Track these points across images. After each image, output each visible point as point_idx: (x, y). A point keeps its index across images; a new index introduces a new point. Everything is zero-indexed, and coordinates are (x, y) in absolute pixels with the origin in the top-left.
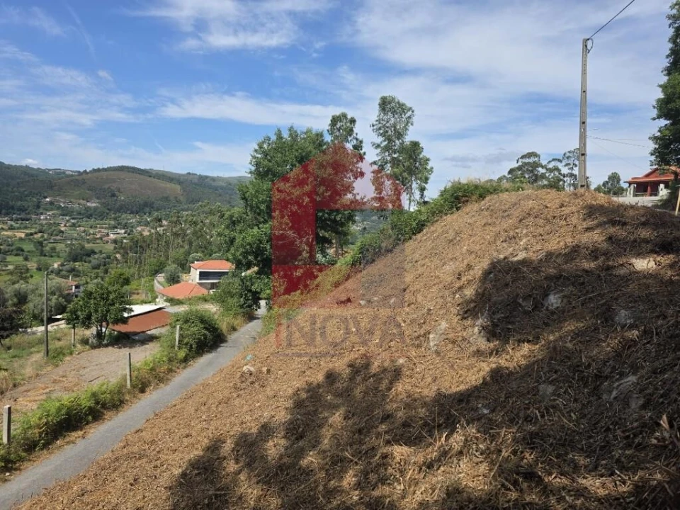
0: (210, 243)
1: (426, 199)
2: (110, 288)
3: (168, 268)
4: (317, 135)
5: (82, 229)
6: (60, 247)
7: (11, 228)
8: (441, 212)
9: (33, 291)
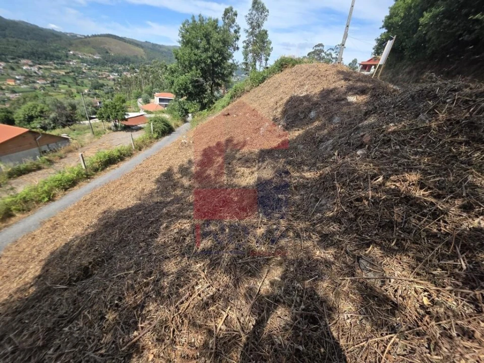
0: (162, 83)
1: (268, 66)
2: (116, 104)
3: (143, 96)
4: (214, 21)
5: (95, 71)
6: (86, 81)
7: (56, 69)
8: (274, 72)
9: (79, 104)
